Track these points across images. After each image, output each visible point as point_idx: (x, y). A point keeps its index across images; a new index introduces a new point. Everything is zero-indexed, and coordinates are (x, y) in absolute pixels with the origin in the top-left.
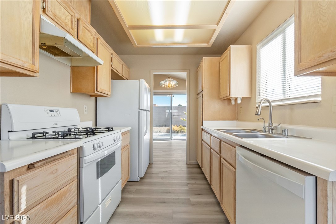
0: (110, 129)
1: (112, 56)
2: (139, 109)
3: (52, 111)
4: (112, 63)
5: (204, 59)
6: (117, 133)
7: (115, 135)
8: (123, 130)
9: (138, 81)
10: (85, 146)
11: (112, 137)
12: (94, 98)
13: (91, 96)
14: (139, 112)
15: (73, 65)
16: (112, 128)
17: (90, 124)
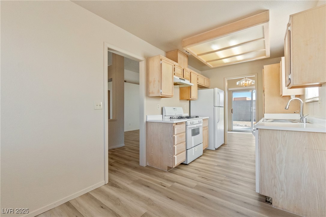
0: (197, 117)
1: (198, 77)
2: (214, 106)
3: (174, 109)
4: (198, 81)
5: (264, 67)
6: (200, 119)
7: (199, 120)
8: (203, 118)
9: (213, 89)
10: (188, 121)
11: (198, 120)
12: (189, 101)
13: (187, 100)
14: (214, 108)
15: (180, 87)
16: (198, 117)
17: (188, 115)
